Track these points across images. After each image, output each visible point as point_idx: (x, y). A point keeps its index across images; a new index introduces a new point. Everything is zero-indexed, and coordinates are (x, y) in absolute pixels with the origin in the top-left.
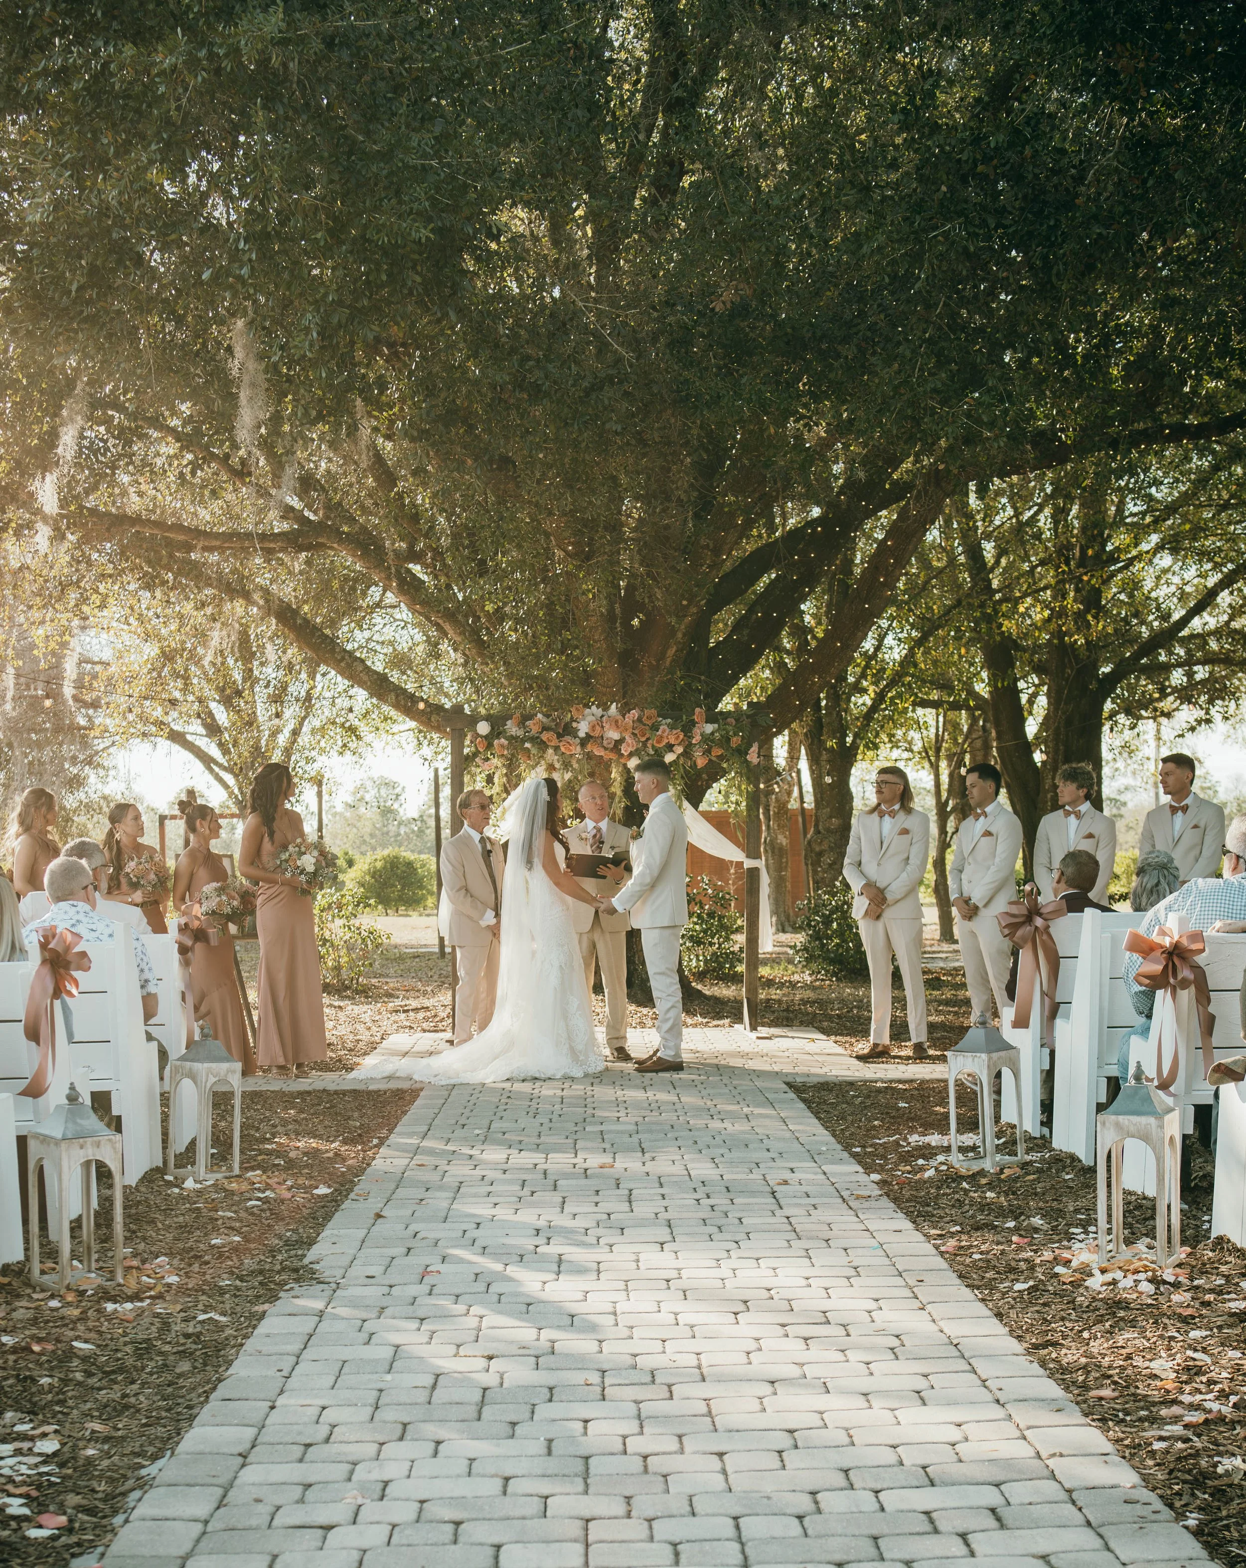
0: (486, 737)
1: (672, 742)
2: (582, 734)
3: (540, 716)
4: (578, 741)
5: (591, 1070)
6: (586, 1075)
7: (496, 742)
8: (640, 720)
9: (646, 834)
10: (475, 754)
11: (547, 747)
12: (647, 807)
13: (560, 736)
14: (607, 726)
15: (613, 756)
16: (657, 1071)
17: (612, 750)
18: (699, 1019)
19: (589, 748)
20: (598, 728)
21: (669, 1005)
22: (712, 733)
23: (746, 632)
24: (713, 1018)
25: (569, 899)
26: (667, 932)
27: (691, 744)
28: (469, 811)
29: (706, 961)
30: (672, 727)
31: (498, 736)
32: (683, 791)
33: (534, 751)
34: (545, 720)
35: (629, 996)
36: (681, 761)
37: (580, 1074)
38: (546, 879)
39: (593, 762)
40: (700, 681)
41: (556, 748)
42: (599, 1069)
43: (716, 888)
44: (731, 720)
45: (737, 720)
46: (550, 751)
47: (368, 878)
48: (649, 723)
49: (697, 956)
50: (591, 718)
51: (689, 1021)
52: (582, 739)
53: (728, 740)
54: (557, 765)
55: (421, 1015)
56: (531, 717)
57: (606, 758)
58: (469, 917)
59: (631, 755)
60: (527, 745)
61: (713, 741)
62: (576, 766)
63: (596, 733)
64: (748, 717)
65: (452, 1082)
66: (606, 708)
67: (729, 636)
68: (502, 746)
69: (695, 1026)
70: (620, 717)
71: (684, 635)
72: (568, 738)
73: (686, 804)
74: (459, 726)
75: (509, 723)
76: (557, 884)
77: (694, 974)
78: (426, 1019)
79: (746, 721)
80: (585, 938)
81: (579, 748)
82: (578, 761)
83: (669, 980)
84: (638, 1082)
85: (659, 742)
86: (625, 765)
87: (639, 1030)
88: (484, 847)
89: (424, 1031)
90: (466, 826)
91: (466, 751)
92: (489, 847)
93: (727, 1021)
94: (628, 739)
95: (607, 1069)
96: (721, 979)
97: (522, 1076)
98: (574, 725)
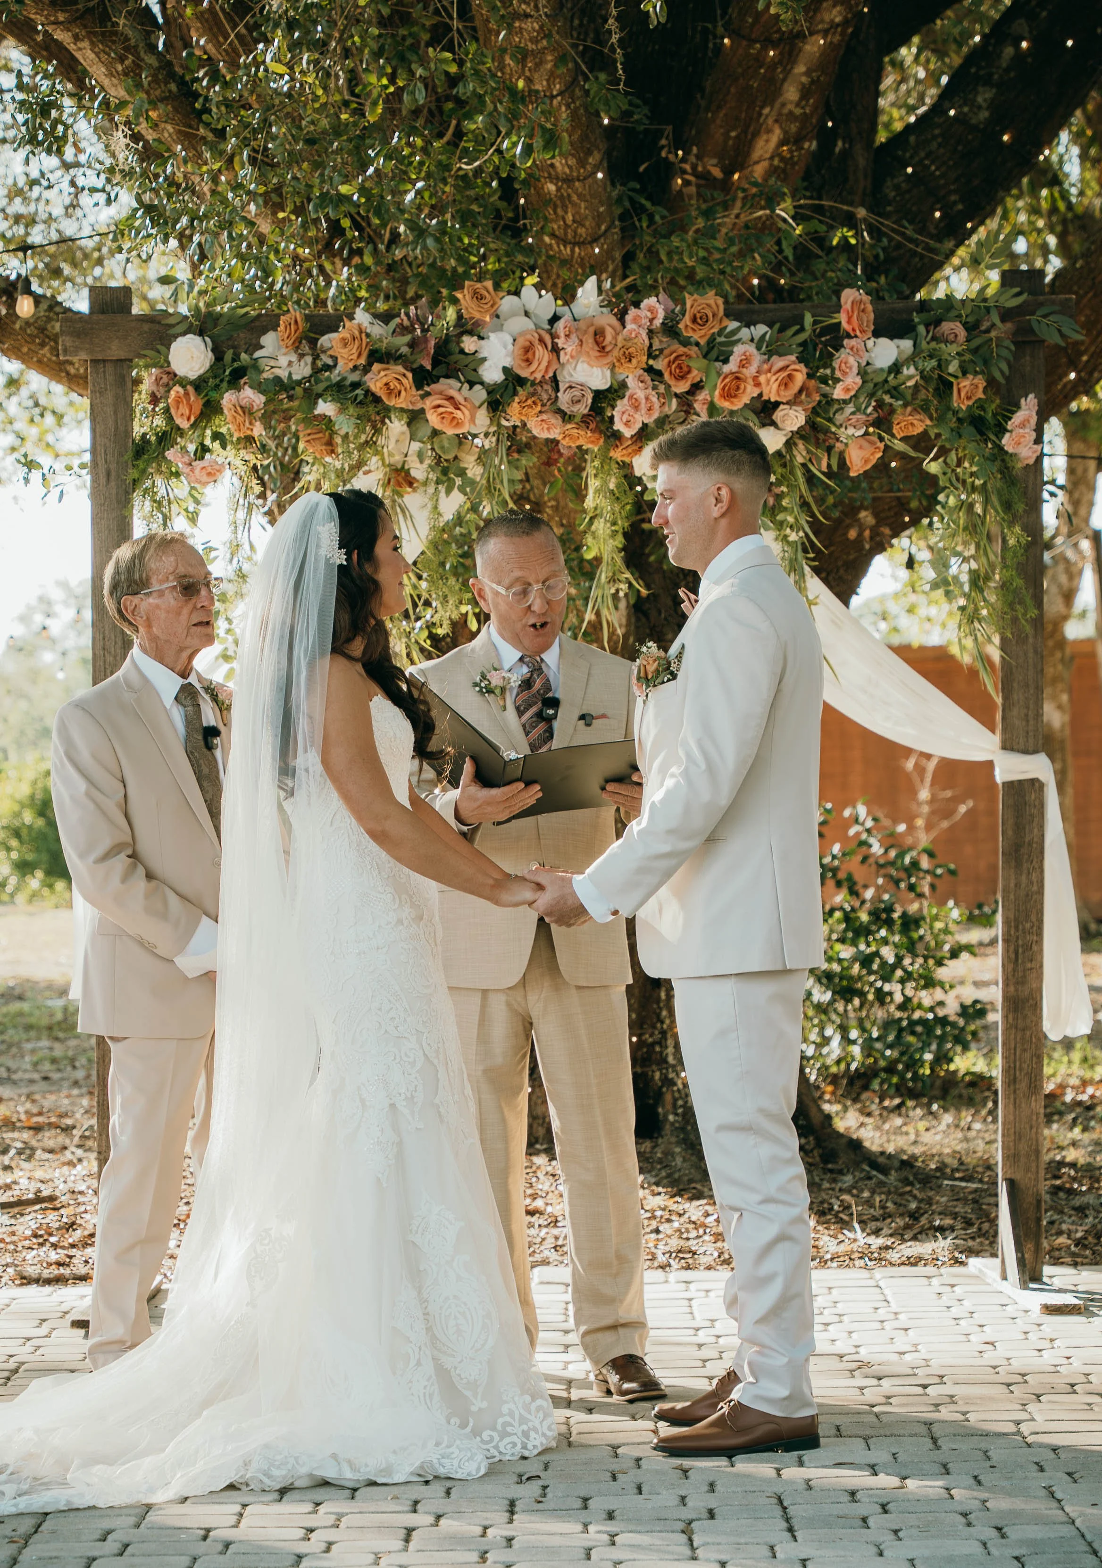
0: (199, 385)
1: (771, 393)
2: (492, 374)
3: (362, 317)
4: (480, 394)
5: (509, 1450)
6: (495, 1469)
7: (228, 399)
8: (670, 329)
9: (687, 670)
10: (165, 439)
11: (385, 412)
12: (692, 580)
13: (422, 378)
14: (569, 347)
15: (589, 440)
16: (730, 1453)
17: (585, 421)
18: (858, 1237)
19: (514, 414)
20: (542, 354)
21: (771, 1231)
22: (895, 368)
23: (984, 96)
24: (900, 1234)
25: (431, 888)
26: (764, 990)
27: (828, 401)
28: (144, 603)
29: (868, 1048)
30: (771, 350)
31: (236, 378)
32: (806, 547)
33: (344, 425)
34: (377, 330)
35: (646, 1163)
36: (800, 456)
37: (476, 1466)
38: (347, 822)
39: (528, 461)
40: (850, 221)
41: (415, 417)
42: (537, 1442)
43: (891, 841)
44: (953, 328)
45: (971, 328)
46: (396, 427)
47: (28, 817)
48: (700, 335)
49: (843, 1029)
50: (521, 324)
51: (829, 1244)
52: (491, 390)
53: (944, 387)
54: (419, 471)
55: (29, 1223)
56: (331, 325)
57: (567, 445)
58: (141, 943)
59: (644, 435)
60: (325, 408)
61: (895, 392)
62: (475, 471)
63: (537, 370)
64: (1006, 315)
65: (39, 1501)
66: (567, 295)
67: (938, 109)
68: (247, 411)
69: (846, 1260)
70: (608, 320)
71: (805, 93)
72: (450, 386)
73: (815, 586)
74: (116, 351)
75: (269, 340)
76: (379, 837)
77: (834, 1080)
78: (40, 1237)
79: (1001, 330)
80: (498, 1007)
81: (483, 418)
82: (483, 456)
83: (766, 1150)
84: (667, 1498)
85: (729, 394)
86: (626, 468)
87: (676, 1275)
88: (193, 719)
89: (26, 1280)
90: (135, 651)
91: (140, 427)
92: (210, 717)
93: (942, 1245)
94: (637, 387)
95: (566, 1440)
96: (914, 1094)
97: (279, 1477)
98: (469, 344)
